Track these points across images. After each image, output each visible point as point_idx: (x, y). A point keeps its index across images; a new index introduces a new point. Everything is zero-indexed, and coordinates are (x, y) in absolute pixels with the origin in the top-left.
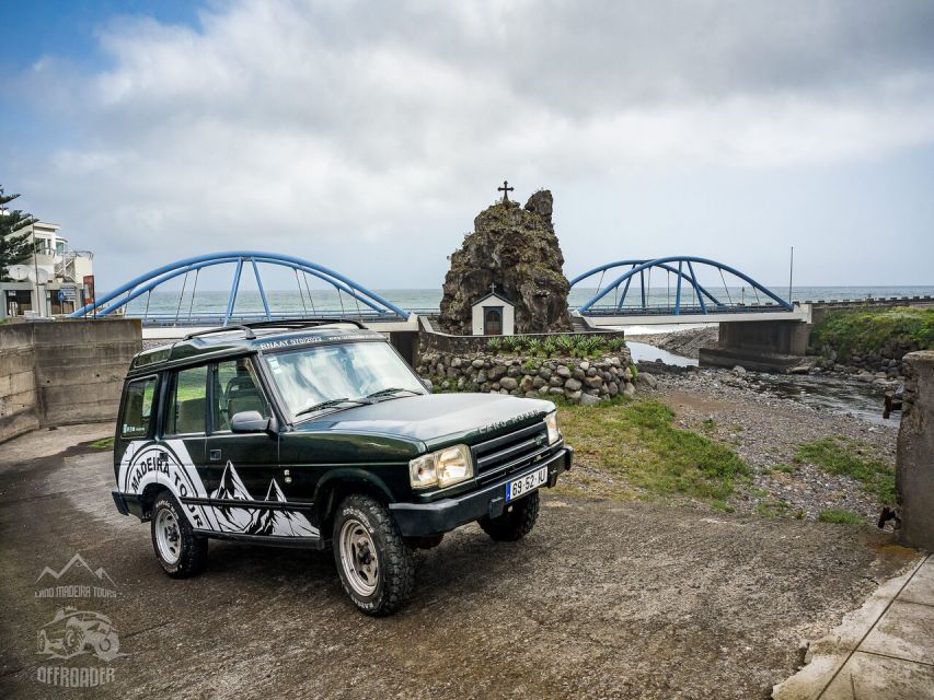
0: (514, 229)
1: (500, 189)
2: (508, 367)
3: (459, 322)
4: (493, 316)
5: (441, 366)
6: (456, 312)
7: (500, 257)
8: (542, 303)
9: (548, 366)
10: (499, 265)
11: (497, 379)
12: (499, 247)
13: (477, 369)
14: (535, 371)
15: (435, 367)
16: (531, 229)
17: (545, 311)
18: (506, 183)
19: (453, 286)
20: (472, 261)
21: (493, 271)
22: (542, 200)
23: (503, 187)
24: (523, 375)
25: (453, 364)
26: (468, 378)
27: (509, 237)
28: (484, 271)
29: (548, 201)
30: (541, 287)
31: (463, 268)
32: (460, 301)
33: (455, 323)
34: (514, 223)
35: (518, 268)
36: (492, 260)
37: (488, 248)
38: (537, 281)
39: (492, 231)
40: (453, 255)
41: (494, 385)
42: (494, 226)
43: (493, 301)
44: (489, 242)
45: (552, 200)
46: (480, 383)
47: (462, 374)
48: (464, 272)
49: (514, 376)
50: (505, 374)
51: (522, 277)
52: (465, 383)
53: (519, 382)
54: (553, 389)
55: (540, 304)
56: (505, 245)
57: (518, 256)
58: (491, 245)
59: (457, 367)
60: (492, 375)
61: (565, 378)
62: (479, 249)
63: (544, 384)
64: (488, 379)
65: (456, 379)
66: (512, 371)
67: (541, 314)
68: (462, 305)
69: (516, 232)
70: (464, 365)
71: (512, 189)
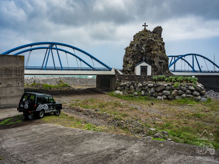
0: (150, 39)
1: (143, 26)
2: (165, 86)
3: (131, 71)
4: (144, 69)
5: (132, 87)
6: (130, 68)
7: (145, 49)
8: (161, 65)
9: (184, 86)
10: (145, 52)
11: (161, 91)
12: (145, 45)
13: (150, 87)
14: (179, 88)
15: (129, 87)
16: (156, 39)
17: (162, 68)
18: (145, 24)
19: (128, 59)
20: (135, 50)
21: (142, 53)
22: (159, 29)
23: (144, 25)
24: (173, 90)
25: (138, 86)
26: (146, 91)
27: (148, 41)
28: (139, 53)
29: (161, 30)
30: (161, 59)
31: (132, 52)
32: (131, 64)
33: (129, 72)
34: (150, 37)
35: (152, 52)
36: (142, 50)
37: (141, 45)
38: (160, 57)
39: (142, 39)
40: (126, 48)
41: (160, 94)
42: (143, 38)
43: (144, 64)
44: (141, 43)
45: (162, 29)
46: (152, 93)
47: (143, 90)
48: (132, 53)
49: (169, 90)
50: (165, 89)
51: (155, 56)
52: (145, 93)
53: (171, 93)
54: (188, 95)
55: (161, 66)
56: (147, 44)
57: (152, 48)
58: (142, 44)
59: (140, 87)
60: (159, 89)
61: (192, 91)
62: (137, 45)
63: (183, 93)
64: (156, 91)
65: (141, 92)
66: (168, 88)
67: (161, 69)
68: (131, 65)
69: (151, 40)
70: (144, 86)
71: (147, 26)
